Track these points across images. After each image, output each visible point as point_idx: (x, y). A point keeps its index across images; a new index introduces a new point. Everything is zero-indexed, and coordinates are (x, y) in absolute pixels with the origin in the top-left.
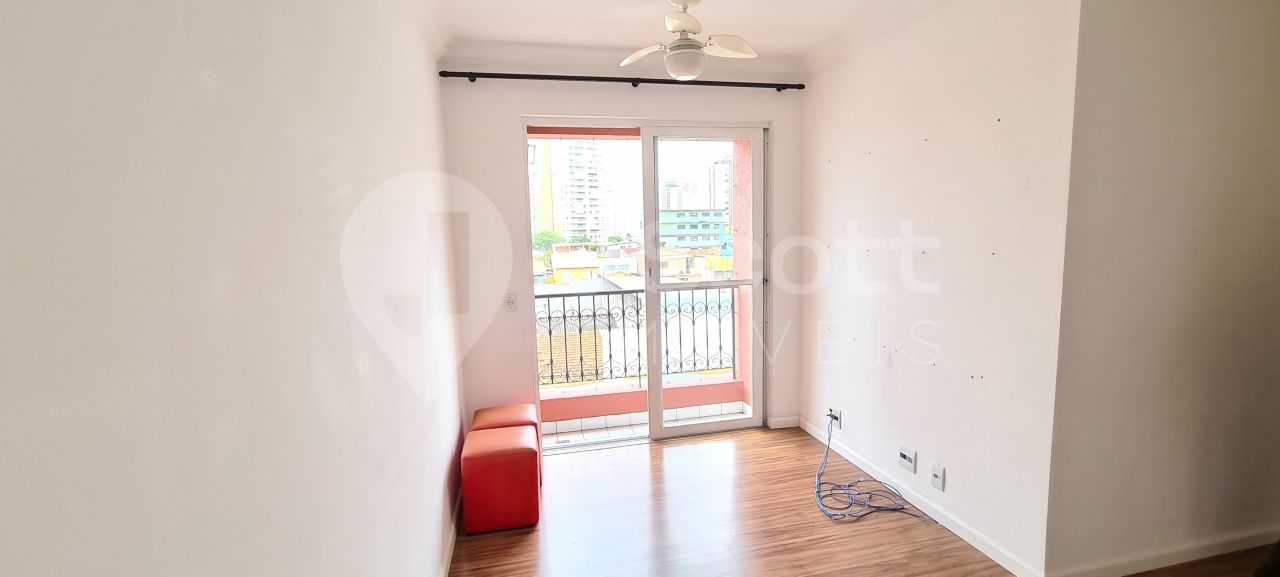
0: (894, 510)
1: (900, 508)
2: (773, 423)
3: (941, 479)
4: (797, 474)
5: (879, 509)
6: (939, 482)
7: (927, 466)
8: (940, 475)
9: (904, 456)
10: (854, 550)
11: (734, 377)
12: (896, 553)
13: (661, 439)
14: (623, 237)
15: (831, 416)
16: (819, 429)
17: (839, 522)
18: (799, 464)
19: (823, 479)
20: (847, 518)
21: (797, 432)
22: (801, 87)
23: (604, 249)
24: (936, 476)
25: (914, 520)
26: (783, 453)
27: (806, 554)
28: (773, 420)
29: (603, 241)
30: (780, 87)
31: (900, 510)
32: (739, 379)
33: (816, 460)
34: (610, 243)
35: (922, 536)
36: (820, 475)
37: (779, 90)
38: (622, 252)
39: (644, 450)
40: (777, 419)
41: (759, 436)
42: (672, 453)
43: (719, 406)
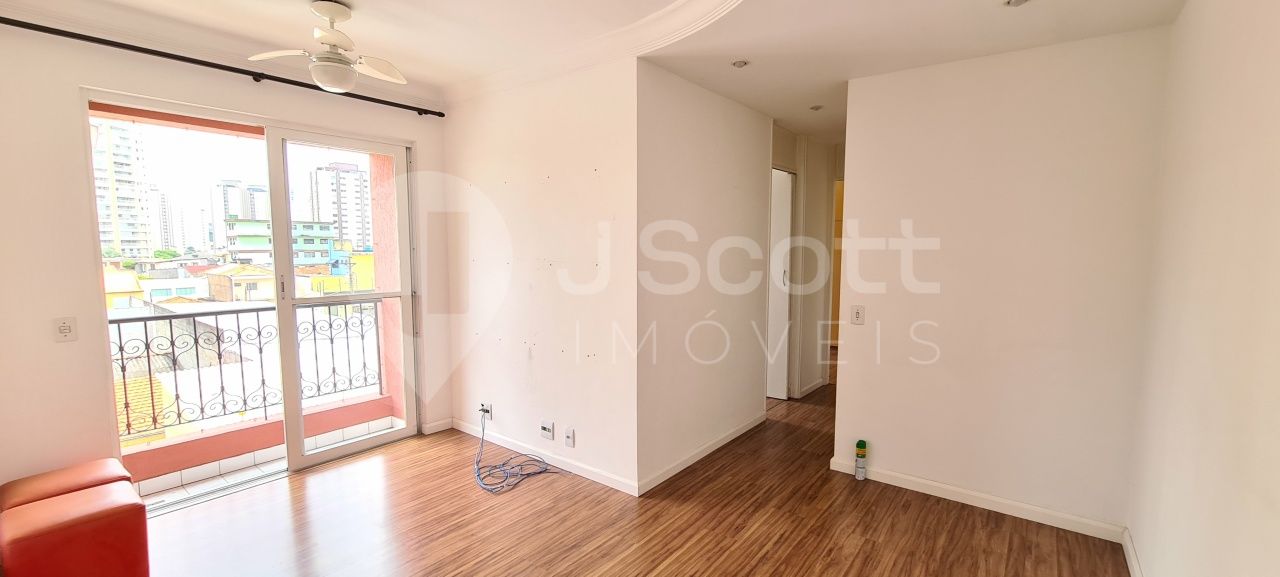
0: (540, 473)
1: (545, 470)
2: (427, 429)
3: (572, 438)
4: (456, 467)
5: (528, 475)
6: (570, 440)
7: (561, 432)
8: (571, 435)
9: (544, 429)
10: (514, 509)
11: (381, 394)
12: (544, 503)
13: (302, 469)
14: (181, 250)
15: (483, 410)
16: (473, 426)
17: (498, 493)
18: (457, 458)
19: (481, 465)
20: (506, 488)
21: (452, 433)
22: (441, 115)
23: (148, 267)
24: (568, 437)
25: (555, 476)
26: (440, 453)
27: (476, 524)
28: (428, 426)
29: (146, 256)
30: (421, 112)
31: (545, 471)
32: (386, 394)
33: (472, 452)
34: (158, 260)
35: (562, 485)
36: (478, 463)
37: (420, 114)
38: (181, 272)
39: (284, 485)
40: (432, 424)
41: (414, 444)
42: (315, 482)
43: (365, 425)
